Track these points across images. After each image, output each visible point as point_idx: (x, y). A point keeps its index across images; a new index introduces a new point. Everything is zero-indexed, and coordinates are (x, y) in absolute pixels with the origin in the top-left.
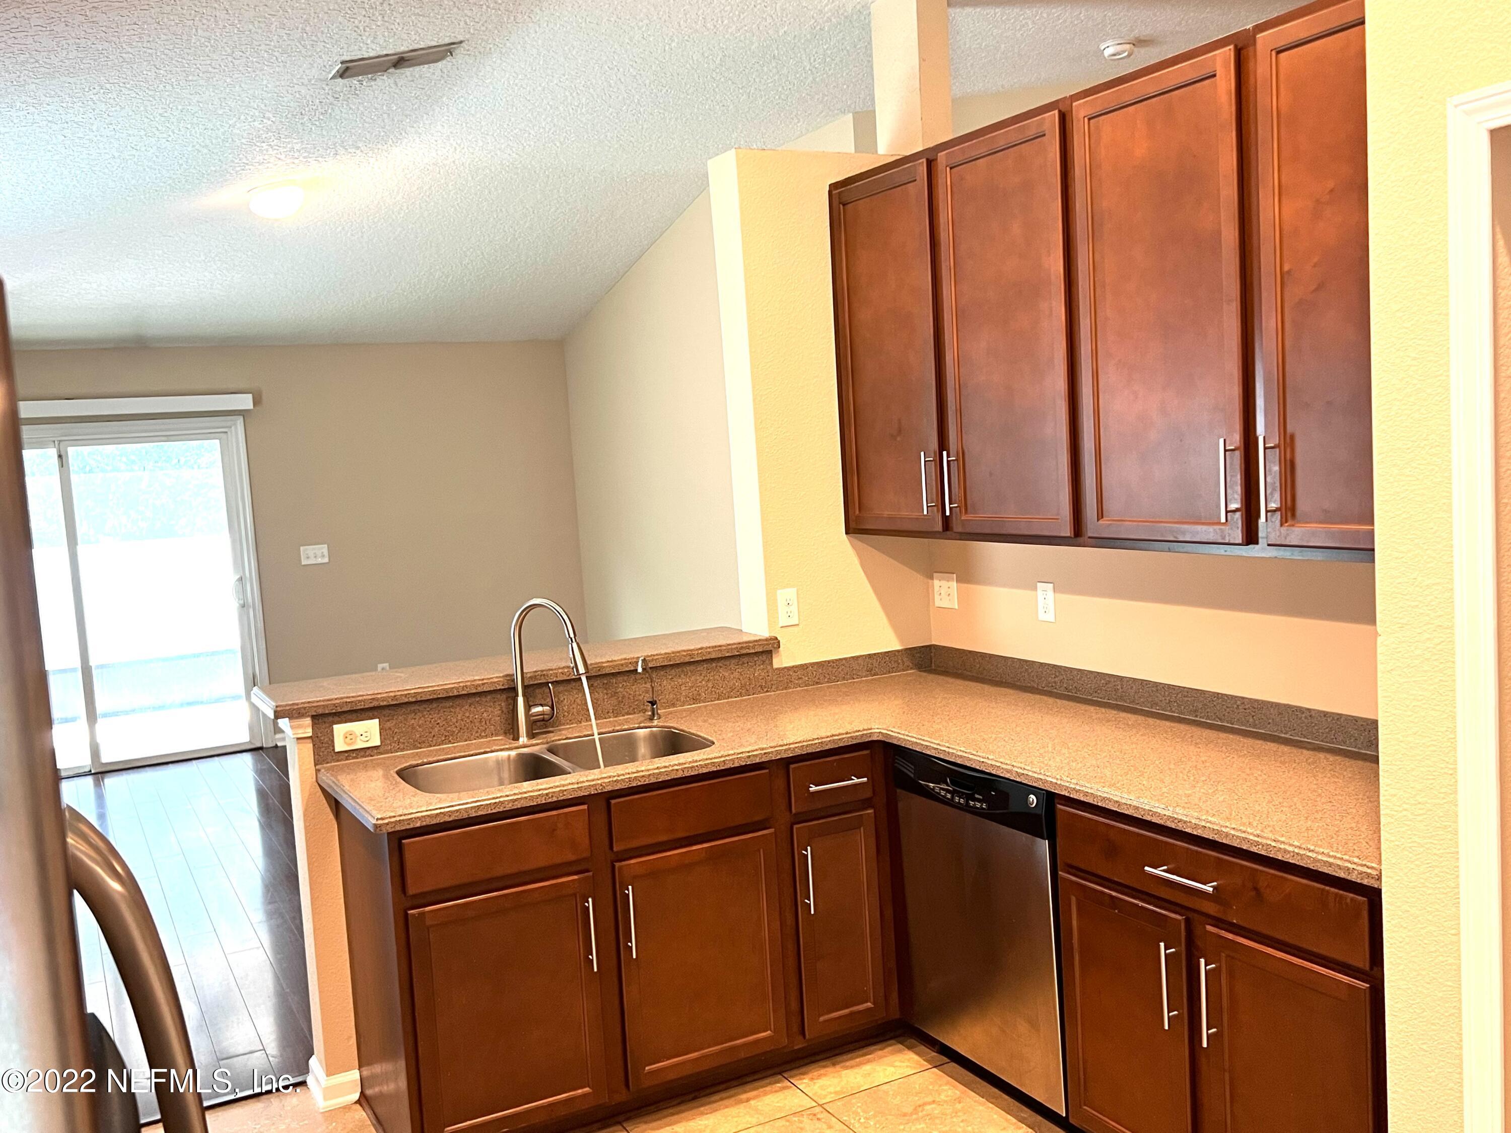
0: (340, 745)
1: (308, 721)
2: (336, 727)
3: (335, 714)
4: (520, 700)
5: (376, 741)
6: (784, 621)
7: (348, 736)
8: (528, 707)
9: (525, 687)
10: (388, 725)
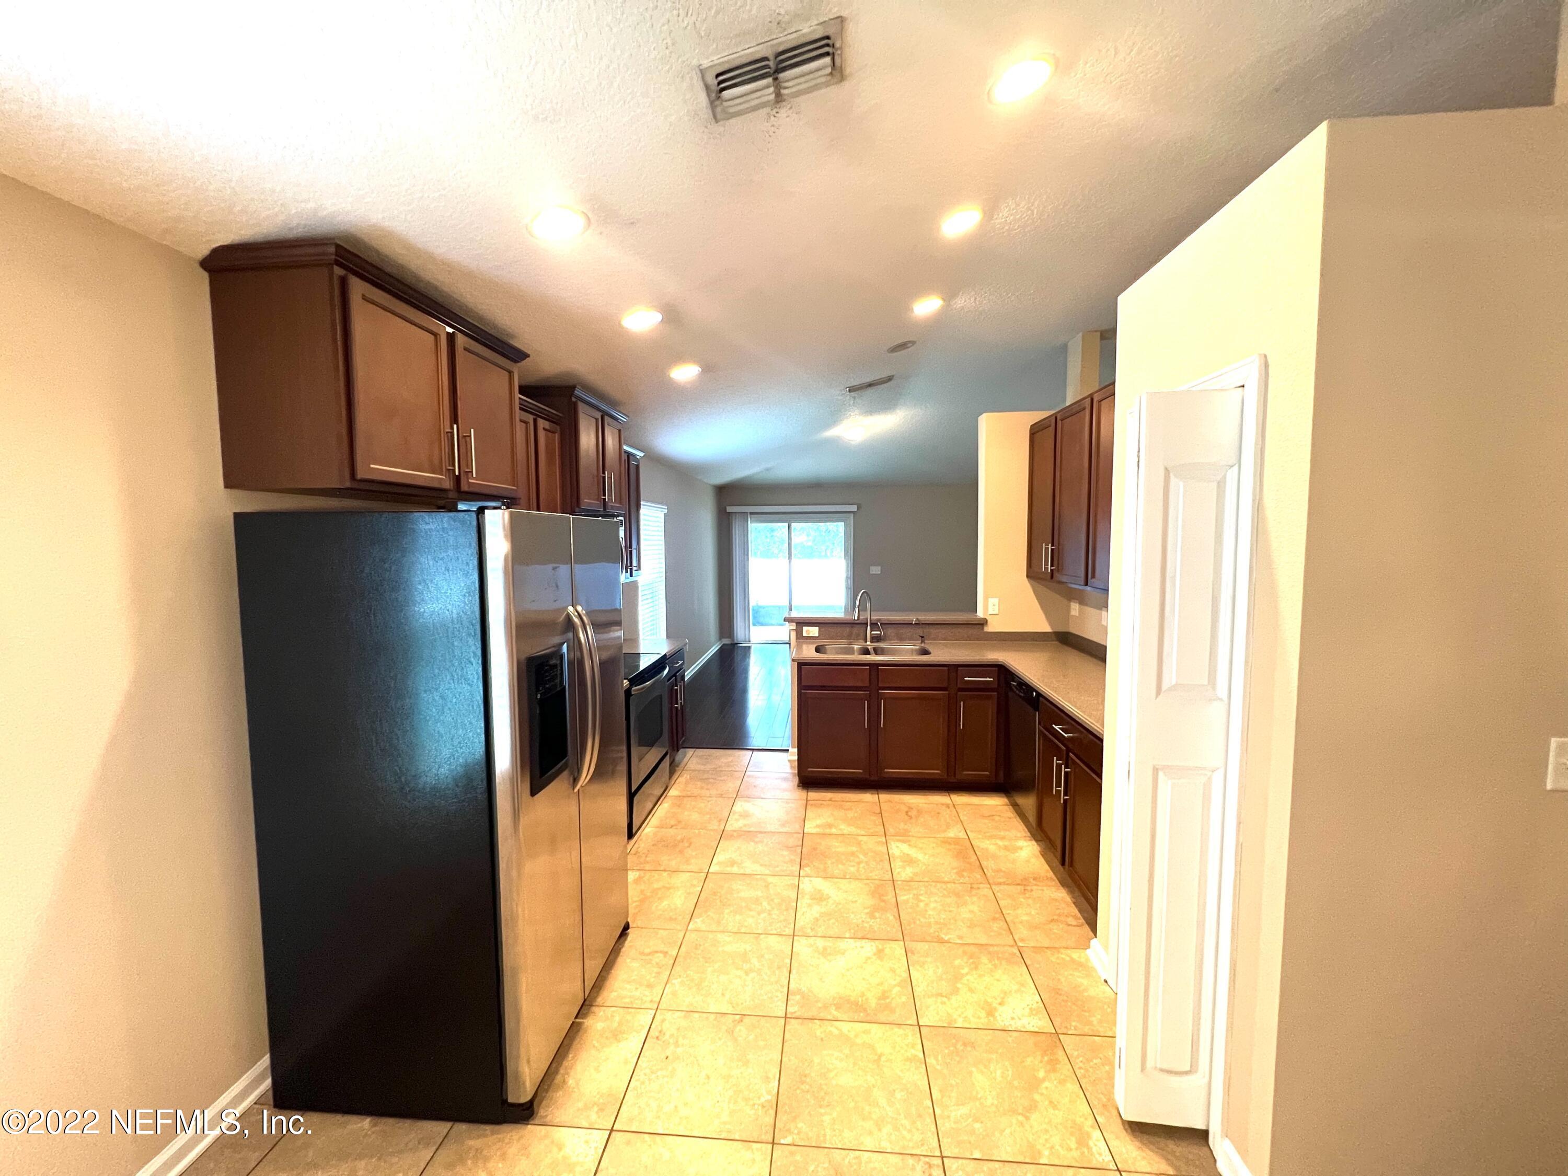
0: (805, 634)
1: (794, 624)
2: (804, 627)
3: (804, 623)
4: (869, 628)
5: (817, 635)
6: (990, 612)
7: (807, 631)
8: (871, 631)
9: (871, 624)
10: (822, 630)
